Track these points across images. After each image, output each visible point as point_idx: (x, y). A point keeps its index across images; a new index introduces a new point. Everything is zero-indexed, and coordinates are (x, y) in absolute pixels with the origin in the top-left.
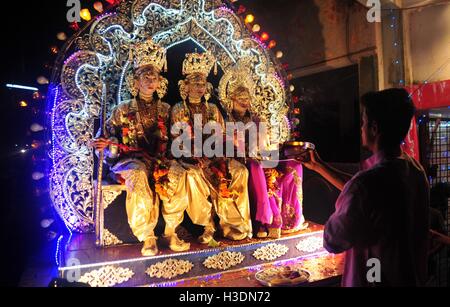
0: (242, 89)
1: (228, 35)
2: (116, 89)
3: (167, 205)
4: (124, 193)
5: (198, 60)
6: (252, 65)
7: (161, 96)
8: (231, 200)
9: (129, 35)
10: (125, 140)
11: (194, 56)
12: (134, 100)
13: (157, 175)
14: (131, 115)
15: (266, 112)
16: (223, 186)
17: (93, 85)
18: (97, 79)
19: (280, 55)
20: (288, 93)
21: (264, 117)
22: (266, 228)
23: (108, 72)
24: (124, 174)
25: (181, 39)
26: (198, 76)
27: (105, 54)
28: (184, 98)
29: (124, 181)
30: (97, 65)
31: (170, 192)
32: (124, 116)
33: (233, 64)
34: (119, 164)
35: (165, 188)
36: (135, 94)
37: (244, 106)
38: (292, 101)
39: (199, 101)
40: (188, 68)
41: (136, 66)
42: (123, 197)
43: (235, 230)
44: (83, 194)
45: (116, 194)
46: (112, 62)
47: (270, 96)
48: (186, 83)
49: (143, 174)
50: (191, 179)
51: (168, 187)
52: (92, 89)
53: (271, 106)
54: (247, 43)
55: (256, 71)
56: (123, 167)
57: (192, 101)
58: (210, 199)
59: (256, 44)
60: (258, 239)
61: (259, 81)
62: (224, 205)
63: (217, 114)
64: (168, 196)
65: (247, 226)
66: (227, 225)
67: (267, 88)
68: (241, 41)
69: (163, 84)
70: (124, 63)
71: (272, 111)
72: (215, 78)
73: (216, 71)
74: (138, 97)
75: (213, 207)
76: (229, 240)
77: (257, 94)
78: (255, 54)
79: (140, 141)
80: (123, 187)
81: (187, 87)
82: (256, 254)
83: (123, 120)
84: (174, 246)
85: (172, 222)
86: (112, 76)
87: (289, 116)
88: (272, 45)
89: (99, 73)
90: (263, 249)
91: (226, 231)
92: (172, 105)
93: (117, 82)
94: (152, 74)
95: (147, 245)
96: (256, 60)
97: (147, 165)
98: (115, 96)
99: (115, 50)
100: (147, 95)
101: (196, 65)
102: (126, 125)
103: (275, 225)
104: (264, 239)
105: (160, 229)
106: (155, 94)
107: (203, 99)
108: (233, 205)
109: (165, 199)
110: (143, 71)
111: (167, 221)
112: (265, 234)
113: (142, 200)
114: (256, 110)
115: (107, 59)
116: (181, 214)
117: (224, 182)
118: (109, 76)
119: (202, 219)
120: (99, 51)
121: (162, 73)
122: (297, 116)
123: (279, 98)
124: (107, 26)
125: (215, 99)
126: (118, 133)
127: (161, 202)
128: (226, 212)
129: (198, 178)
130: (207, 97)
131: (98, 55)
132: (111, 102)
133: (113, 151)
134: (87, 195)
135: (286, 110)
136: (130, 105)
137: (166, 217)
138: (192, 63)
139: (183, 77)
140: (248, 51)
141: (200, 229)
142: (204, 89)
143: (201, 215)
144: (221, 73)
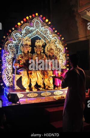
0: (51, 49)
1: (48, 34)
2: (18, 50)
3: (32, 80)
4: (21, 77)
5: (39, 42)
6: (55, 42)
7: (30, 52)
8: (48, 79)
9: (21, 36)
10: (21, 64)
11: (38, 41)
12: (23, 53)
13: (29, 72)
14: (22, 57)
15: (59, 55)
16: (46, 75)
17: (12, 49)
18: (13, 48)
19: (63, 39)
20: (65, 50)
21: (58, 57)
22: (57, 87)
23: (16, 46)
24: (21, 72)
25: (35, 36)
26: (39, 46)
27: (15, 41)
28: (36, 52)
29: (21, 74)
30: (13, 44)
31: (32, 76)
32: (20, 57)
33: (49, 42)
34: (20, 70)
35: (31, 75)
36: (23, 51)
37: (52, 54)
38: (67, 52)
39: (40, 53)
40: (37, 44)
41: (23, 44)
42: (21, 78)
43: (49, 87)
44: (10, 77)
45: (19, 77)
46: (17, 43)
47: (60, 50)
48: (36, 48)
49: (26, 72)
50: (38, 73)
51: (32, 75)
52: (12, 50)
53: (60, 53)
54: (53, 36)
55: (56, 44)
56: (21, 70)
57: (38, 53)
58: (42, 79)
59: (56, 36)
60: (55, 89)
61: (57, 46)
62: (46, 80)
63: (45, 57)
64: (32, 77)
65: (52, 86)
66: (47, 85)
67: (59, 48)
68: (51, 35)
69: (30, 49)
70: (20, 43)
72: (44, 46)
73: (44, 44)
74: (24, 52)
75: (43, 81)
76: (47, 89)
77: (56, 50)
78: (55, 39)
79: (24, 64)
80: (21, 75)
81: (36, 49)
82: (54, 93)
83: (20, 58)
84: (33, 90)
85: (33, 84)
86: (17, 47)
87: (66, 56)
88: (60, 36)
89: (13, 46)
90: (56, 92)
91: (47, 87)
92: (33, 54)
93: (18, 48)
94: (27, 46)
95: (27, 89)
96: (56, 40)
97: (27, 70)
98: (18, 52)
99: (17, 40)
101: (39, 43)
102: (21, 60)
104: (56, 89)
105: (30, 86)
106: (28, 51)
107: (41, 52)
108: (48, 80)
109: (31, 78)
110: (25, 45)
111: (32, 84)
112: (57, 88)
113: (26, 78)
114: (56, 55)
115: (15, 42)
116: (35, 82)
117: (46, 74)
118: (16, 47)
119: (41, 84)
120: (13, 40)
121: (30, 46)
122: (68, 56)
123: (63, 51)
124: (15, 34)
125: (44, 52)
127: (30, 79)
128: (47, 82)
129: (39, 73)
130: (42, 51)
131: (13, 41)
132: (17, 53)
133: (18, 66)
134: (11, 78)
135: (65, 55)
136: (22, 54)
137: (32, 83)
138: (38, 42)
139: (35, 46)
140: (54, 38)
142: (41, 49)
143: (40, 83)
144: (46, 44)
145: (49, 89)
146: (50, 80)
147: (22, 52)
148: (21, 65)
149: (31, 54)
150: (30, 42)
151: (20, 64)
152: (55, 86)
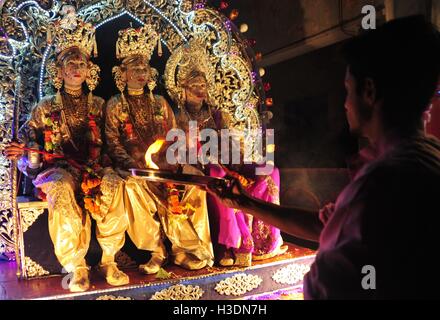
0: (195, 74)
1: (175, 6)
2: (36, 83)
3: (100, 226)
5: (135, 38)
6: (209, 44)
7: (92, 88)
8: (184, 217)
9: (47, 14)
10: (48, 147)
11: (131, 32)
12: (58, 95)
13: (86, 187)
14: (55, 115)
15: (229, 104)
16: (173, 199)
17: (8, 79)
18: (12, 72)
19: (244, 28)
20: (256, 79)
21: (226, 110)
22: (233, 253)
23: (25, 62)
25: (114, 14)
26: (137, 59)
27: (20, 39)
28: (121, 89)
30: (10, 54)
31: (104, 209)
32: (47, 116)
34: (40, 176)
35: (97, 203)
36: (58, 86)
37: (199, 95)
38: (261, 89)
39: (140, 92)
40: (123, 49)
41: (58, 50)
43: (192, 256)
44: (6, 214)
45: (37, 214)
46: (28, 49)
47: (234, 83)
48: (123, 70)
50: (130, 191)
51: (101, 202)
52: (6, 84)
53: (235, 96)
54: (200, 15)
55: (215, 51)
56: (46, 179)
57: (133, 93)
58: (157, 217)
59: (212, 16)
60: (222, 267)
61: (219, 64)
62: (176, 225)
63: (165, 109)
64: (100, 214)
65: (206, 251)
66: (179, 249)
67: (229, 73)
68: (193, 13)
69: (94, 73)
70: (43, 50)
71: (236, 103)
72: (159, 61)
73: (160, 51)
74: (62, 90)
75: (161, 227)
77: (217, 81)
78: (211, 29)
79: (64, 145)
80: (45, 205)
81: (124, 75)
82: (219, 287)
83: (45, 121)
84: (110, 279)
85: (110, 248)
86: (30, 67)
87: (259, 108)
88: (233, 16)
89: (13, 65)
90: (228, 280)
91: (180, 258)
92: (107, 100)
93: (37, 74)
94: (78, 58)
96: (214, 37)
97: (74, 175)
98: (36, 93)
99: (31, 34)
100: (74, 86)
101: (133, 45)
102: (49, 128)
103: (244, 249)
104: (229, 267)
105: (94, 256)
106: (84, 85)
107: (146, 89)
108: (187, 223)
109: (98, 218)
110: (66, 55)
111: (104, 247)
112: (230, 262)
113: (67, 220)
114: (217, 102)
115: (23, 45)
116: (121, 237)
117: (174, 193)
118: (26, 67)
119: (149, 242)
120: (11, 37)
121: (92, 59)
122: (270, 108)
123: (246, 85)
124: (18, 3)
125: (161, 89)
126: (40, 137)
128: (179, 233)
129: (139, 190)
130: (152, 86)
131: (11, 41)
135: (254, 101)
136: (52, 101)
137: (102, 241)
138: (128, 42)
139: (119, 62)
140: (203, 25)
141: (146, 256)
142: (146, 76)
143: (147, 237)
144: (167, 54)
145: (194, 266)
146: (196, 221)
147: (55, 90)
148: (51, 152)
149: (99, 99)
150: (93, 41)
151: (42, 149)
152: (222, 251)
